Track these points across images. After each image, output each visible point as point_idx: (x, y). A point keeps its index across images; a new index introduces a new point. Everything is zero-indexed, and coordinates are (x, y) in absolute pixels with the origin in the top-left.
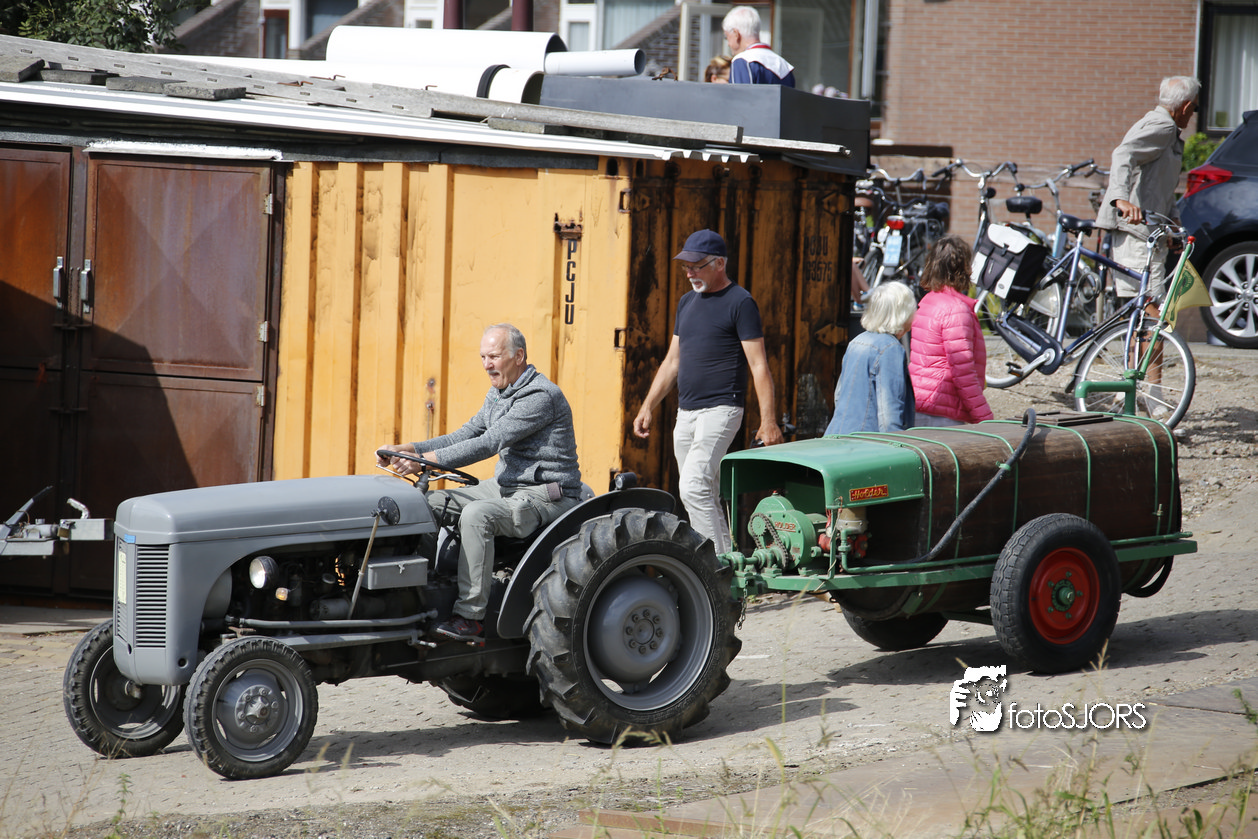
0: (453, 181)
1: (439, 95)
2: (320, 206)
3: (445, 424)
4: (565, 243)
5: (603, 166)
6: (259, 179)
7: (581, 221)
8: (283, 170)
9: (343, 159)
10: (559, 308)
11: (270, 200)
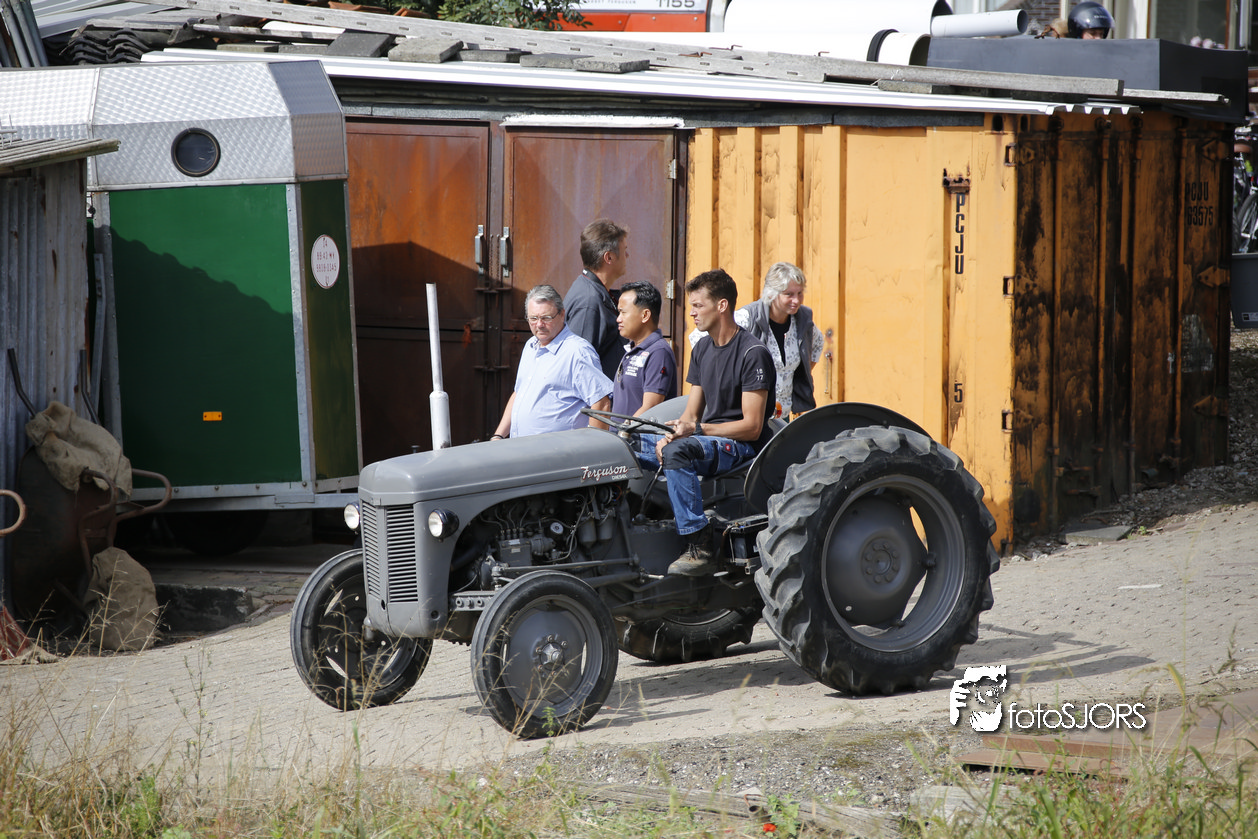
0: (846, 141)
1: (831, 60)
2: (720, 170)
3: (843, 372)
4: (954, 197)
5: (988, 122)
6: (663, 145)
7: (968, 175)
8: (686, 136)
9: (742, 124)
10: (949, 258)
11: (673, 165)
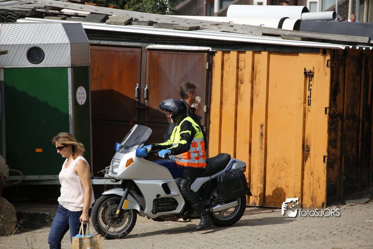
0: (269, 57)
1: (265, 28)
2: (224, 66)
3: (267, 140)
4: (308, 78)
5: (321, 51)
6: (204, 57)
7: (313, 70)
8: (212, 54)
9: (232, 50)
10: (306, 100)
11: (207, 64)
